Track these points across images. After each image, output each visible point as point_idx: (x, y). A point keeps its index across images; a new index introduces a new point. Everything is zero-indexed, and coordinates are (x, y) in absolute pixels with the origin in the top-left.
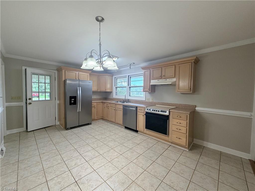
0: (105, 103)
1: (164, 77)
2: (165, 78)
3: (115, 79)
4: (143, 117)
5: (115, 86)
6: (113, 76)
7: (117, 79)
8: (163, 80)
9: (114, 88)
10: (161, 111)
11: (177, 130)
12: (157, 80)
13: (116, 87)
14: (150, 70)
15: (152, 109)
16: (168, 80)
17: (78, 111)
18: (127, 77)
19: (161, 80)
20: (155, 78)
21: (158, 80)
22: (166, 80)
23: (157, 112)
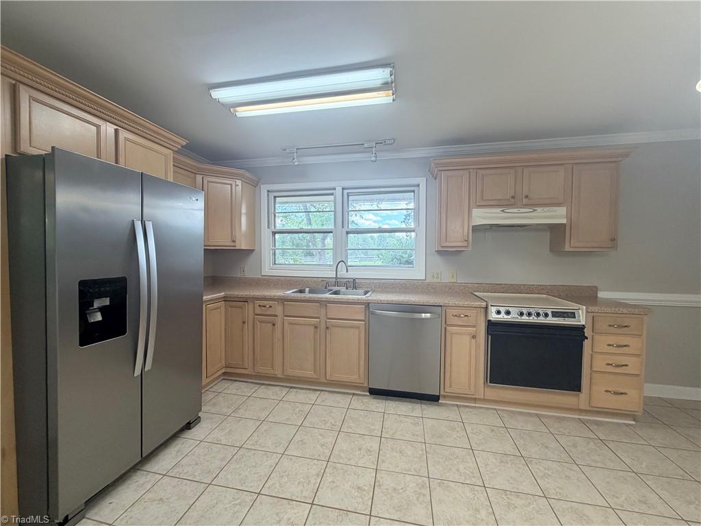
0: (245, 300)
1: (525, 201)
2: (526, 206)
3: (268, 195)
4: (473, 341)
5: (268, 228)
6: (263, 187)
7: (275, 197)
8: (522, 210)
9: (266, 233)
10: (555, 314)
11: (610, 369)
12: (499, 210)
13: (273, 232)
14: (470, 172)
15: (517, 310)
16: (539, 209)
17: (137, 372)
18: (339, 191)
19: (516, 210)
20: (492, 203)
21: (503, 211)
22: (535, 210)
23: (541, 320)
